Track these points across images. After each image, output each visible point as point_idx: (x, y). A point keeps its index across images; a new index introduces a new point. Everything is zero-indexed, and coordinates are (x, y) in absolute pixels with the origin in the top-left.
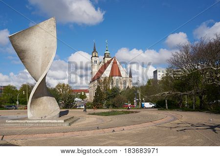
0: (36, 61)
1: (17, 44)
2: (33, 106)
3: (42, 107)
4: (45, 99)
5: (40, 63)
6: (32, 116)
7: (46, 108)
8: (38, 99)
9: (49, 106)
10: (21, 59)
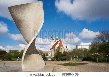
0: (29, 29)
1: (15, 15)
2: (26, 61)
3: (32, 61)
4: (34, 55)
5: (32, 30)
6: (25, 68)
7: (35, 62)
8: (30, 55)
9: (37, 61)
10: (18, 28)
